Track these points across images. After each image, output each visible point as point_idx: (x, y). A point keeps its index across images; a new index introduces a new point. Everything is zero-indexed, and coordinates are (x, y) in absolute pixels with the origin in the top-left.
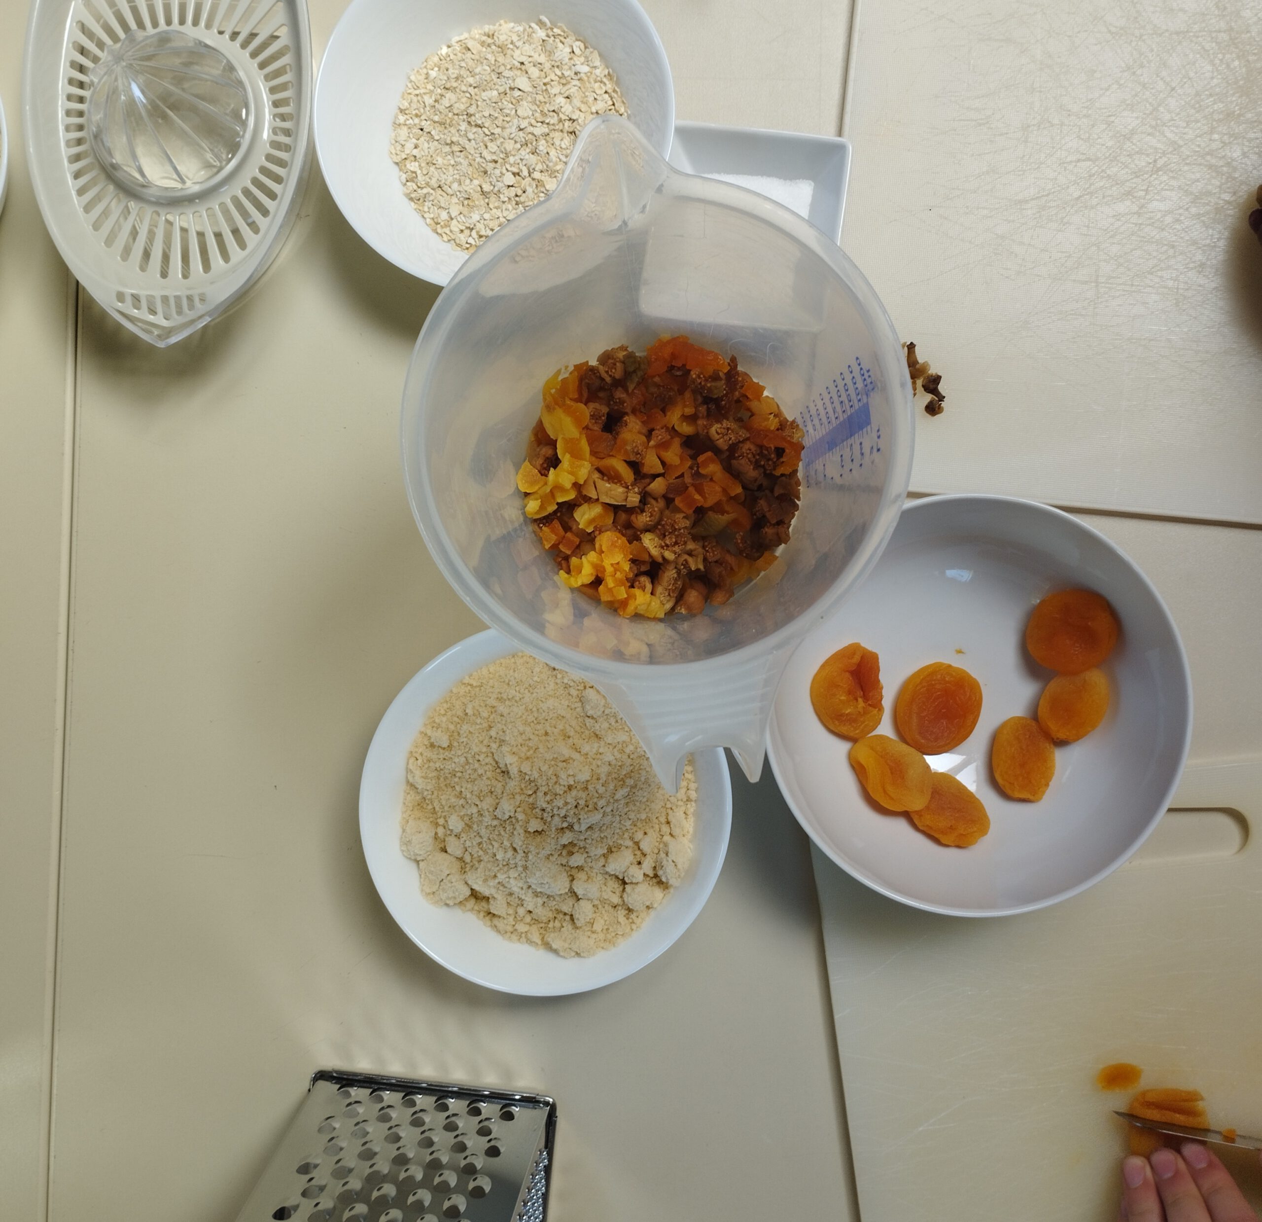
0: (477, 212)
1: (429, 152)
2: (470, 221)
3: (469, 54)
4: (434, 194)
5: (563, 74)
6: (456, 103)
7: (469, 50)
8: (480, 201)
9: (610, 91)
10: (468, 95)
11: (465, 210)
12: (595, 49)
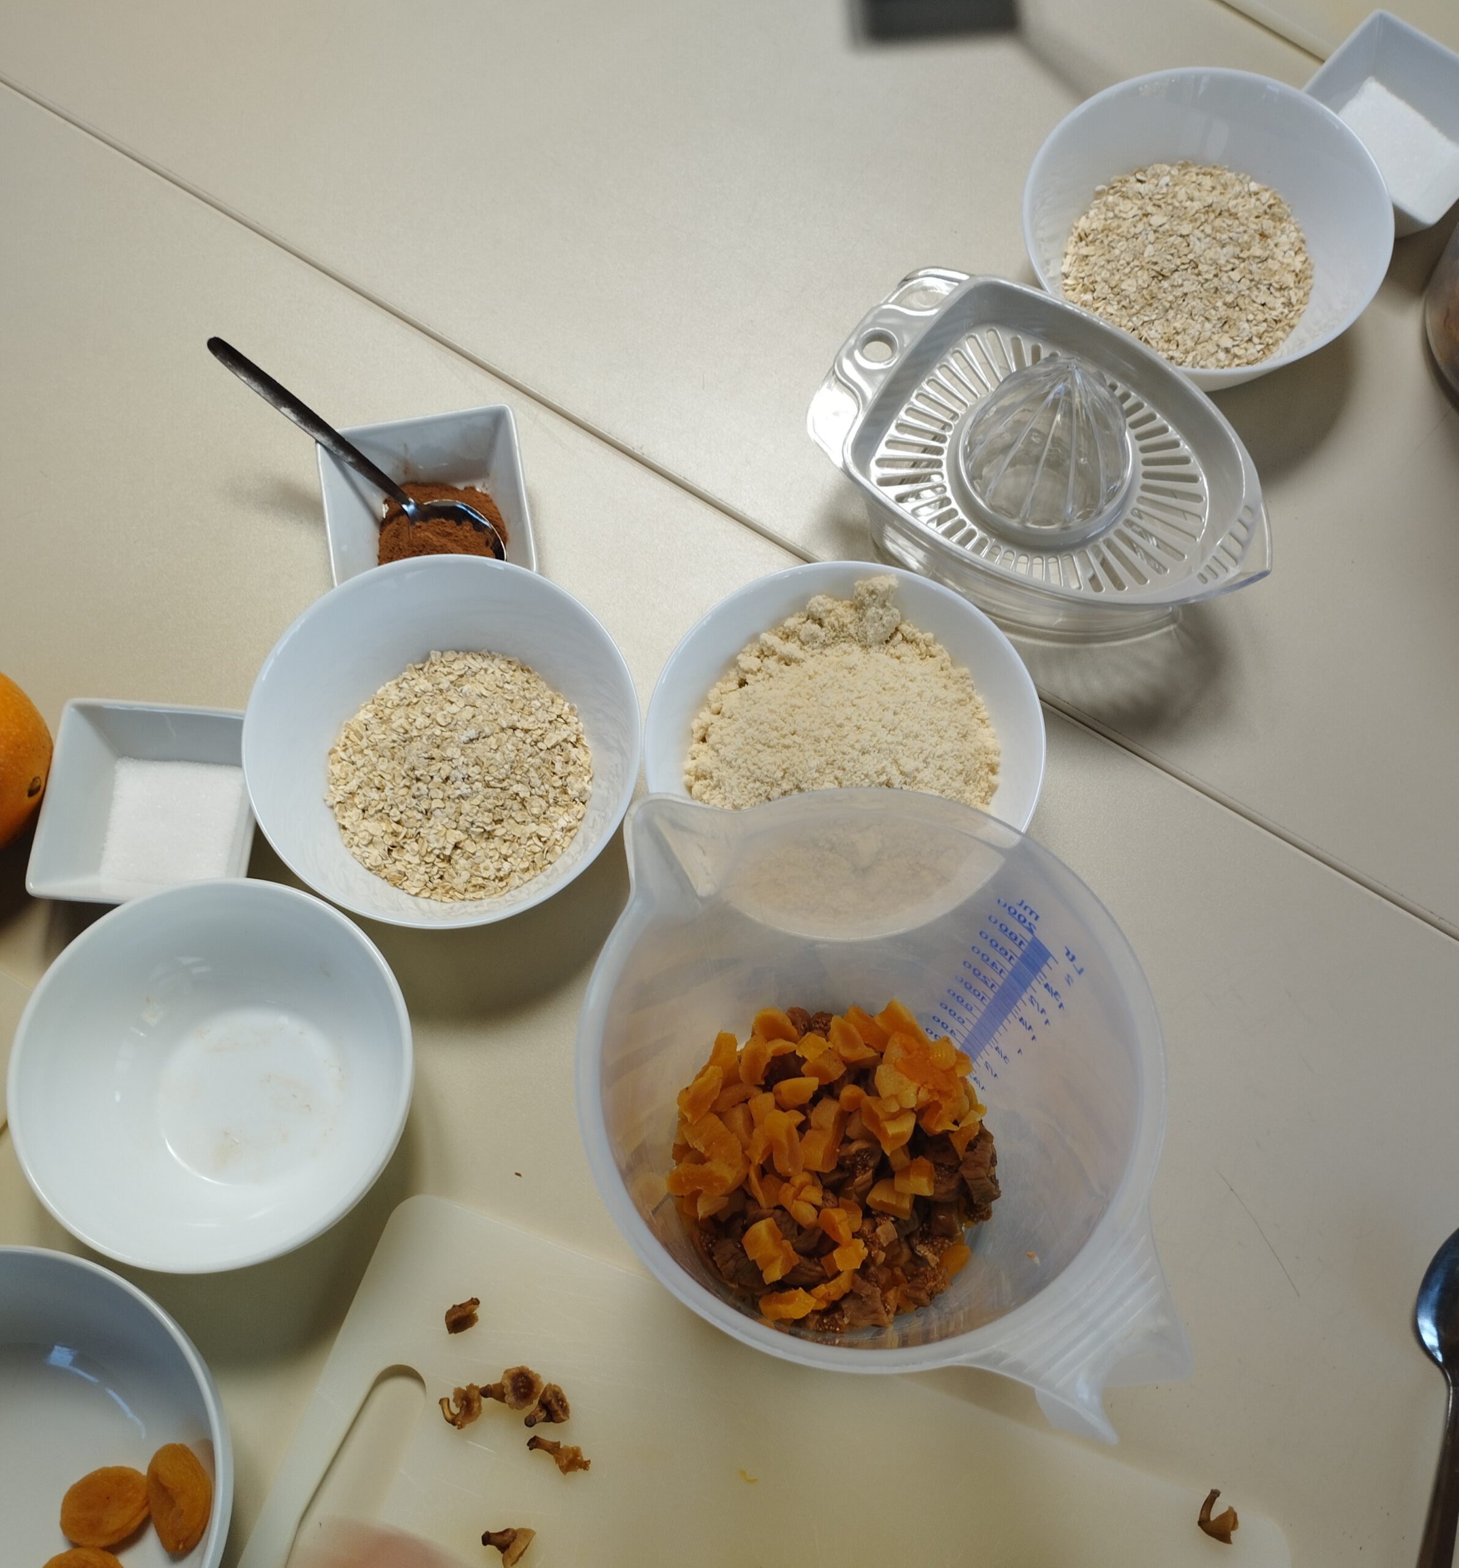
0: (1241, 323)
1: (1159, 334)
2: (1244, 334)
3: (1092, 259)
4: (1197, 352)
5: (1162, 194)
6: (1137, 281)
7: (1087, 256)
8: (1234, 314)
9: (1198, 171)
10: (1136, 269)
11: (1233, 332)
12: (1152, 165)
